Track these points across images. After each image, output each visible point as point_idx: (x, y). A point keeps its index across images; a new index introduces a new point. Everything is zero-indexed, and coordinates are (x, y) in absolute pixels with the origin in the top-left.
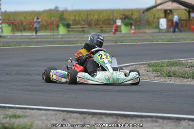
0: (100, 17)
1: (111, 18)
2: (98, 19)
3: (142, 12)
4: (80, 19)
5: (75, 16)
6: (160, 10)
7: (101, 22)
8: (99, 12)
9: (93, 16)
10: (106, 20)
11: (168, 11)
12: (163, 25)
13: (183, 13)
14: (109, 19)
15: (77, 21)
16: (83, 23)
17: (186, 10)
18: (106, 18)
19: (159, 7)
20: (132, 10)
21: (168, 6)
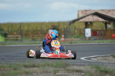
0: (29, 28)
1: (39, 29)
2: (28, 30)
3: (68, 23)
4: (13, 30)
5: (8, 28)
6: (82, 22)
7: (30, 33)
8: (29, 24)
9: (24, 28)
10: (34, 31)
11: (89, 23)
12: (88, 33)
13: (99, 25)
14: (37, 30)
15: (10, 32)
16: (15, 33)
17: (103, 22)
18: (34, 29)
19: (81, 20)
20: (59, 23)
21: (89, 19)
